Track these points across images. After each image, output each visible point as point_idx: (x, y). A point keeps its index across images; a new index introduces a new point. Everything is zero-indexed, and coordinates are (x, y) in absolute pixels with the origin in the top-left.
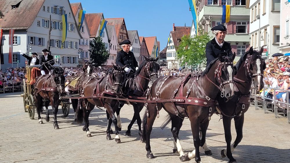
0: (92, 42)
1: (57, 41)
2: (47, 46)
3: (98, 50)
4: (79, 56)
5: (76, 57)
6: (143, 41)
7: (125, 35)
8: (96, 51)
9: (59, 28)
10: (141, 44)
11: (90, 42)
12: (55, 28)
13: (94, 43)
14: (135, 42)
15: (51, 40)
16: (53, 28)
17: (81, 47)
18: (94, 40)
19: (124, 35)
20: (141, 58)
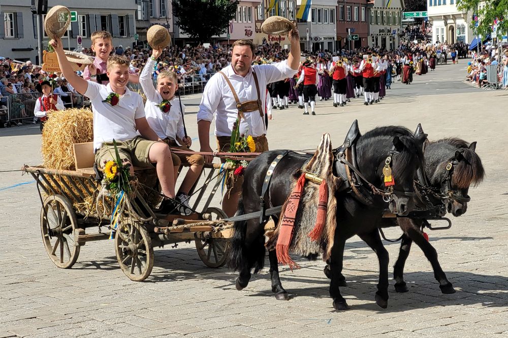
4: (139, 14)
5: (127, 16)
20: (343, 13)
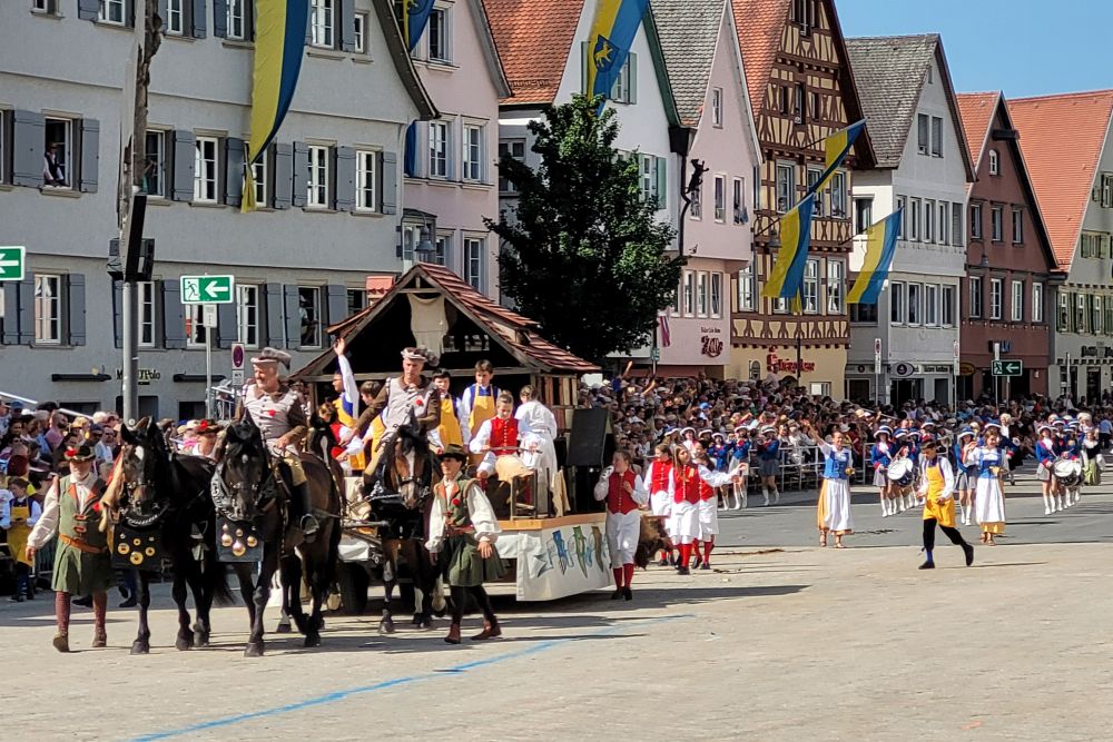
0: (519, 148)
1: (209, 146)
2: (122, 190)
3: (579, 226)
6: (994, 135)
7: (827, 84)
8: (555, 229)
9: (220, 30)
10: (977, 162)
11: (502, 147)
12: (192, 31)
13: (535, 162)
14: (923, 146)
15: (152, 137)
16: (176, 27)
17: (424, 200)
18: (545, 134)
19: (813, 81)
20: (980, 296)
